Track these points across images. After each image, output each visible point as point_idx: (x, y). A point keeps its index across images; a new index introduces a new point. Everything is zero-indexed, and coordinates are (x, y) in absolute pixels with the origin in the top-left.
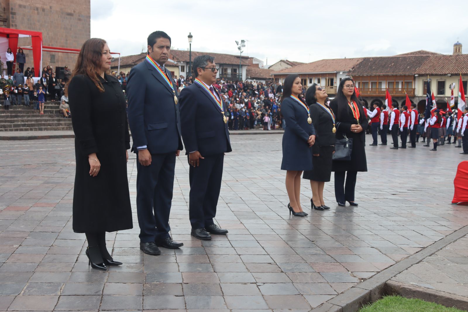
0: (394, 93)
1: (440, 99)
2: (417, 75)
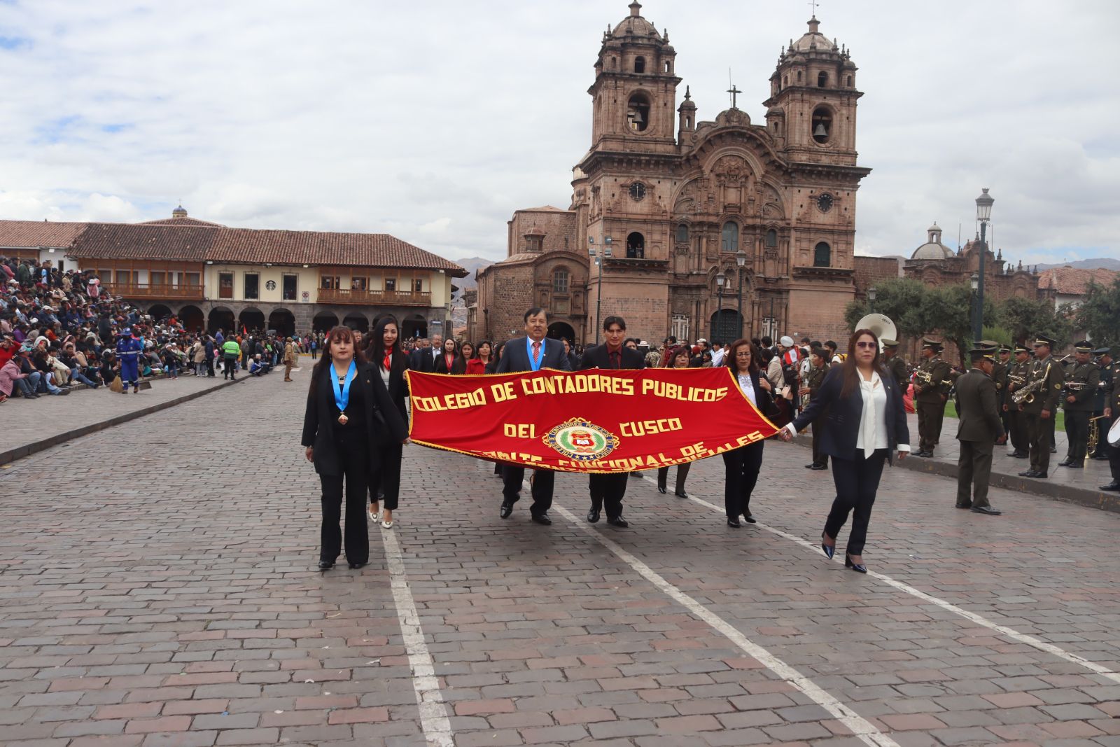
0: (166, 292)
1: (250, 305)
2: (211, 263)
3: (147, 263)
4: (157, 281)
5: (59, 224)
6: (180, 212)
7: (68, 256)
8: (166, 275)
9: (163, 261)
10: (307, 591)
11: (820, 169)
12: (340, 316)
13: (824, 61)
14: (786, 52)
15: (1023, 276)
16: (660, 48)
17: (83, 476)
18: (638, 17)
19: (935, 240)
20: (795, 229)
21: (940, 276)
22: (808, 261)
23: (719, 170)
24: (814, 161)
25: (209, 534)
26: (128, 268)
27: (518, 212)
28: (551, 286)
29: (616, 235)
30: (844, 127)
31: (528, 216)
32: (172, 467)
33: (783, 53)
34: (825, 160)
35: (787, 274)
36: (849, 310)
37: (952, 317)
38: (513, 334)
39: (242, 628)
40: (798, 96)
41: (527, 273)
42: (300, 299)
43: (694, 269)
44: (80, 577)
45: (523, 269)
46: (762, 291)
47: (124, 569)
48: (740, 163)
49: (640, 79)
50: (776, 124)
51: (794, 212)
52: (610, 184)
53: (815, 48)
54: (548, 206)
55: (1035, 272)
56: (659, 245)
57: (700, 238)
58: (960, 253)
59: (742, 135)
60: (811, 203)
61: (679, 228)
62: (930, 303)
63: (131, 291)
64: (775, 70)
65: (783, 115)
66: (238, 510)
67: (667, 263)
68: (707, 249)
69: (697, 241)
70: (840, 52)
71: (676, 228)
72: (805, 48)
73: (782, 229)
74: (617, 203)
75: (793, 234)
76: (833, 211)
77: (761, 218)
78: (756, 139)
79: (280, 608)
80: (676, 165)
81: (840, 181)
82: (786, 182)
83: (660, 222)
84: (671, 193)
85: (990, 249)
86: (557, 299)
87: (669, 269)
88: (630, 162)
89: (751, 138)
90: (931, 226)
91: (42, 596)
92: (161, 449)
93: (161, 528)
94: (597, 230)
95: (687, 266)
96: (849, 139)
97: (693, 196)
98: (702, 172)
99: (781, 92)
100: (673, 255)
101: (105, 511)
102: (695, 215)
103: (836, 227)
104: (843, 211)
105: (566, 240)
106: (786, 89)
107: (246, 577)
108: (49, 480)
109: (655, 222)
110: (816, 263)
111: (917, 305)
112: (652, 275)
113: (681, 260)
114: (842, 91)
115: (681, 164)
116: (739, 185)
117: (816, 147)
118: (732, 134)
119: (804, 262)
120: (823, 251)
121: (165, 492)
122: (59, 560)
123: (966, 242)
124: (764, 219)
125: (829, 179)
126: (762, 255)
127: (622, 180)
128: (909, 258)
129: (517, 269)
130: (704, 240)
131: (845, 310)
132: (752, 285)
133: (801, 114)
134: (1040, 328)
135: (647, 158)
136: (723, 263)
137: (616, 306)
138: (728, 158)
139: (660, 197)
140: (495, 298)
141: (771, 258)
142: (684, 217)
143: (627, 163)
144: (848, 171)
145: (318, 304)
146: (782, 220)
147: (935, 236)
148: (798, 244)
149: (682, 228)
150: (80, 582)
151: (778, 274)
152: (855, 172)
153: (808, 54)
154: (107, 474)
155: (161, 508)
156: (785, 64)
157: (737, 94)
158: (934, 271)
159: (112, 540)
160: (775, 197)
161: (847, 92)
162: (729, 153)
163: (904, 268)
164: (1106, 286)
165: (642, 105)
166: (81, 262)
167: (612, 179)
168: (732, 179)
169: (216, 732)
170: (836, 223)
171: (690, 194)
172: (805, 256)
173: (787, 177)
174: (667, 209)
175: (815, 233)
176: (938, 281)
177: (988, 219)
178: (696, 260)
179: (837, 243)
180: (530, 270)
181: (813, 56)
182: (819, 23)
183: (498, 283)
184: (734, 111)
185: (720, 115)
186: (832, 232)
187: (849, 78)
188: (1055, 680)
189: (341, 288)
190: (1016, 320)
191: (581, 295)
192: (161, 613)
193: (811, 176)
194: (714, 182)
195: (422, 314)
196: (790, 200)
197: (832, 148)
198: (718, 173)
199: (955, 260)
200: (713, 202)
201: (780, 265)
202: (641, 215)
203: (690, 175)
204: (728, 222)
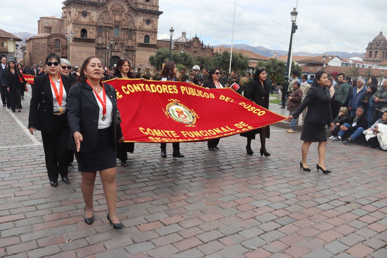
11: (147, 11)
15: (209, 49)
19: (184, 36)
20: (138, 30)
21: (184, 48)
22: (142, 41)
23: (113, 9)
24: (145, 8)
27: (41, 18)
28: (54, 46)
29: (77, 29)
31: (45, 20)
34: (149, 8)
35: (135, 45)
38: (40, 63)
43: (104, 42)
45: (43, 39)
46: (127, 50)
48: (120, 7)
51: (138, 25)
55: (213, 48)
56: (92, 33)
57: (106, 31)
58: (190, 41)
60: (144, 22)
61: (99, 28)
67: (95, 40)
68: (109, 35)
69: (105, 33)
71: (98, 28)
73: (134, 30)
74: (78, 18)
75: (138, 32)
76: (151, 25)
77: (127, 26)
80: (98, 6)
81: (153, 15)
82: (135, 14)
83: (93, 26)
84: (96, 15)
85: (200, 40)
86: (56, 50)
87: (96, 42)
88: (82, 4)
90: (183, 32)
94: (70, 27)
95: (102, 41)
96: (156, 1)
97: (104, 17)
98: (107, 9)
100: (97, 37)
102: (105, 23)
103: (151, 30)
105: (60, 29)
109: (91, 25)
110: (145, 42)
112: (90, 44)
113: (100, 39)
116: (120, 14)
117: (146, 3)
120: (147, 38)
123: (192, 38)
124: (128, 26)
125: (149, 14)
126: (127, 38)
127: (79, 10)
128: (176, 41)
129: (41, 39)
130: (108, 33)
132: (124, 48)
134: (206, 65)
135: (88, 3)
136: (114, 40)
137: (77, 54)
138: (116, 5)
139: (92, 17)
140: (33, 49)
141: (130, 39)
142: (101, 24)
143: (81, 4)
144: (155, 12)
146: (134, 27)
148: (139, 35)
149: (100, 28)
152: (158, 12)
158: (183, 46)
160: (132, 19)
162: (116, 3)
163: (174, 45)
167: (75, 10)
168: (117, 12)
170: (152, 29)
171: (103, 16)
172: (141, 39)
173: (136, 13)
174: (95, 21)
175: (145, 32)
178: (105, 39)
179: (152, 35)
180: (46, 40)
183: (34, 44)
186: (150, 32)
191: (65, 50)
193: (144, 13)
194: (111, 13)
195: (5, 54)
196: (137, 20)
197: (151, 4)
198: (112, 10)
199: (189, 43)
200: (111, 19)
201: (133, 42)
202: (86, 22)
203: (103, 10)
204: (116, 27)
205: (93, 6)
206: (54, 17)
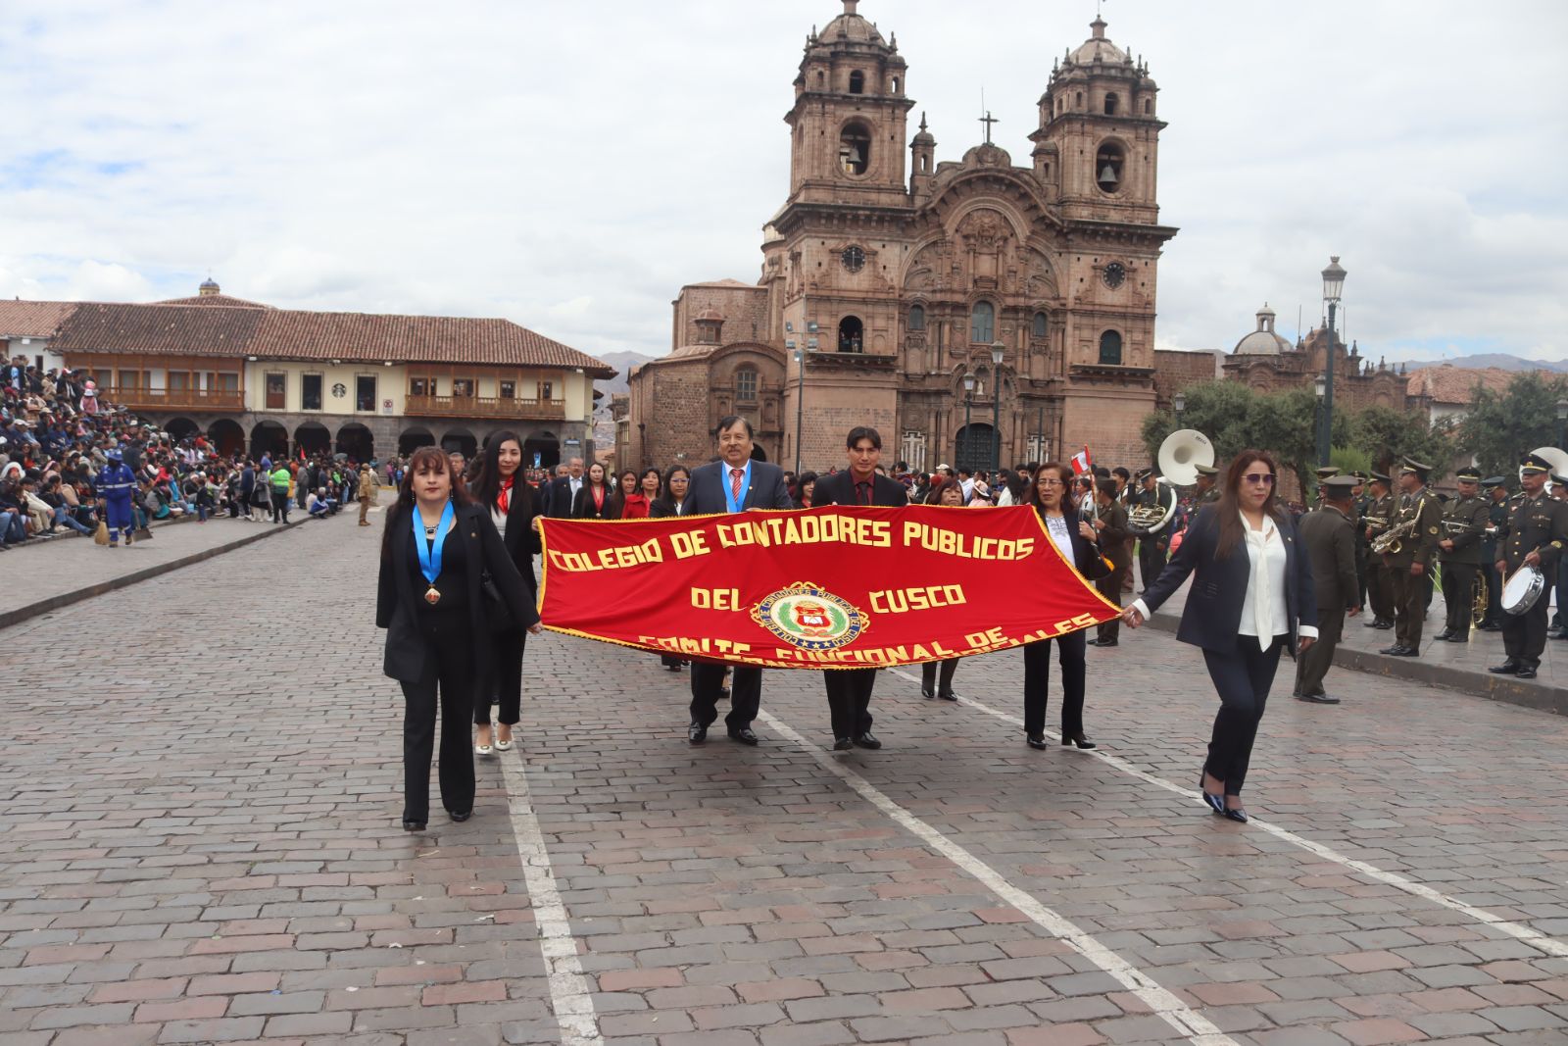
0: (190, 401)
1: (310, 418)
2: (254, 358)
3: (162, 360)
4: (177, 385)
5: (36, 303)
6: (210, 287)
7: (49, 349)
8: (191, 377)
9: (185, 357)
10: (392, 819)
11: (1107, 228)
12: (438, 433)
13: (1113, 79)
14: (1060, 66)
15: (1387, 378)
16: (886, 59)
17: (72, 660)
18: (854, 15)
19: (1265, 328)
20: (1073, 312)
21: (1272, 377)
22: (1090, 356)
23: (967, 229)
24: (1099, 217)
25: (254, 741)
26: (135, 366)
27: (686, 288)
28: (733, 392)
29: (824, 320)
30: (1141, 171)
31: (700, 294)
32: (201, 647)
33: (1056, 67)
34: (1115, 217)
35: (1062, 375)
36: (1147, 425)
37: (1289, 434)
38: (680, 459)
39: (300, 873)
40: (1077, 126)
41: (700, 373)
42: (380, 410)
43: (933, 368)
44: (69, 803)
45: (693, 368)
46: (1027, 399)
47: (132, 791)
48: (997, 219)
49: (857, 103)
50: (1047, 166)
51: (1071, 288)
52: (814, 249)
53: (1100, 60)
54: (729, 280)
55: (1403, 373)
56: (884, 334)
57: (940, 324)
58: (1300, 346)
59: (999, 180)
60: (1095, 276)
61: (912, 311)
62: (1259, 414)
63: (140, 399)
64: (1045, 91)
65: (1056, 153)
66: (294, 706)
67: (894, 358)
68: (951, 340)
69: (937, 330)
70: (1135, 65)
71: (907, 311)
72: (1087, 59)
73: (1055, 312)
74: (826, 275)
75: (1071, 319)
76: (1125, 287)
77: (1025, 296)
78: (1018, 187)
79: (354, 844)
80: (907, 223)
81: (1135, 245)
82: (1060, 246)
83: (886, 302)
84: (901, 261)
85: (1341, 341)
87: (898, 367)
88: (842, 218)
89: (1011, 185)
90: (1260, 308)
91: (16, 830)
92: (184, 622)
93: (183, 732)
94: (797, 314)
95: (923, 363)
96: (1147, 186)
97: (931, 265)
98: (943, 232)
99: (1053, 121)
100: (903, 348)
101: (104, 710)
102: (934, 292)
103: (1129, 310)
104: (1139, 287)
105: (754, 327)
106: (1060, 117)
107: (305, 800)
108: (23, 666)
109: (877, 302)
110: (1102, 359)
111: (1241, 417)
112: (874, 376)
113: (914, 354)
114: (1138, 120)
115: (914, 221)
116: (995, 250)
117: (1101, 198)
118: (985, 179)
119: (1084, 358)
120: (1111, 342)
121: (190, 682)
122: (37, 780)
123: (1309, 331)
124: (1030, 298)
125: (1119, 243)
126: (1027, 348)
127: (832, 244)
128: (1231, 353)
129: (685, 368)
130: (947, 328)
131: (1142, 425)
132: (1013, 391)
133: (1082, 152)
135: (868, 212)
136: (973, 359)
137: (824, 419)
138: (980, 212)
139: (885, 267)
140: (654, 408)
141: (1039, 352)
142: (919, 295)
143: (839, 219)
144: (1145, 231)
145: (407, 417)
146: (1054, 299)
147: (1266, 322)
148: (1077, 332)
149: (916, 311)
150: (69, 810)
151: (1049, 374)
152: (1151, 232)
153: (1091, 68)
154: (108, 657)
155: (185, 705)
156: (1059, 82)
157: (992, 124)
158: (1264, 370)
159: (115, 750)
160: (1045, 267)
161: (1144, 121)
162: (981, 205)
163: (1224, 367)
164: (1499, 392)
165: (860, 138)
166: (69, 358)
167: (815, 243)
168: (986, 243)
169: (263, 1018)
170: (1130, 304)
171: (926, 263)
172: (1086, 350)
173: (1061, 240)
174: (895, 283)
175: (1101, 318)
176: (1271, 384)
177: (1339, 299)
178: (936, 355)
179: (1131, 332)
180: (702, 370)
181: (1097, 71)
182: (1105, 25)
183: (659, 388)
184: (988, 147)
185: (968, 153)
186: (1124, 316)
187: (1148, 101)
188: (1428, 933)
189: (439, 393)
190: (1377, 438)
191: (776, 404)
192: (185, 852)
193: (1095, 238)
194: (960, 247)
195: (552, 431)
196: (1065, 272)
197: (1124, 199)
198: (965, 233)
199: (1293, 355)
200: (958, 274)
201: (1052, 362)
202: (859, 291)
203: (927, 237)
204: (980, 302)
205: (886, 224)
206: (734, 282)
